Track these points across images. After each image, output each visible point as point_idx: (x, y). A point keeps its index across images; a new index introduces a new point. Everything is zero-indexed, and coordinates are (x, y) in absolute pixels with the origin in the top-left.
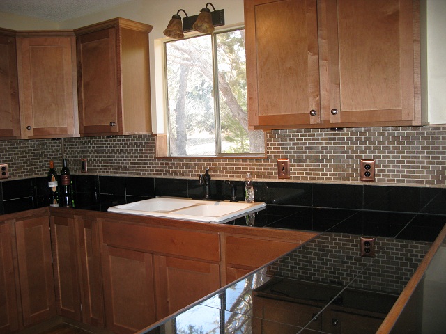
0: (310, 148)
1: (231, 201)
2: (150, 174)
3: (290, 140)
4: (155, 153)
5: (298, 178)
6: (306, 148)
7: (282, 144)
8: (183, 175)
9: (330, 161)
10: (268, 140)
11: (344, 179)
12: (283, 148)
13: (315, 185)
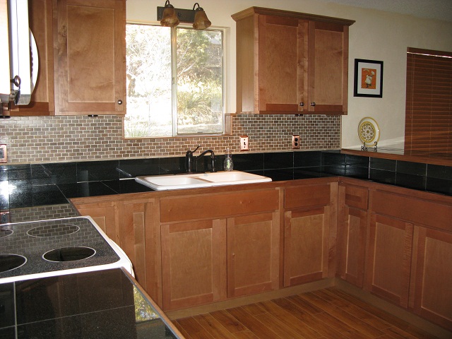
0: (262, 128)
1: (212, 172)
2: (114, 156)
3: (249, 122)
4: (121, 135)
5: (254, 150)
6: (260, 128)
7: (243, 125)
8: (154, 154)
9: (275, 137)
10: (233, 122)
11: (283, 149)
12: (244, 128)
13: (265, 154)
